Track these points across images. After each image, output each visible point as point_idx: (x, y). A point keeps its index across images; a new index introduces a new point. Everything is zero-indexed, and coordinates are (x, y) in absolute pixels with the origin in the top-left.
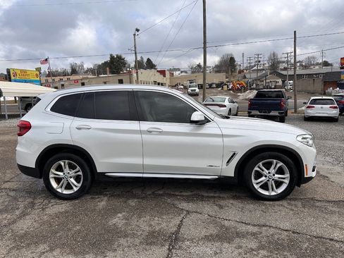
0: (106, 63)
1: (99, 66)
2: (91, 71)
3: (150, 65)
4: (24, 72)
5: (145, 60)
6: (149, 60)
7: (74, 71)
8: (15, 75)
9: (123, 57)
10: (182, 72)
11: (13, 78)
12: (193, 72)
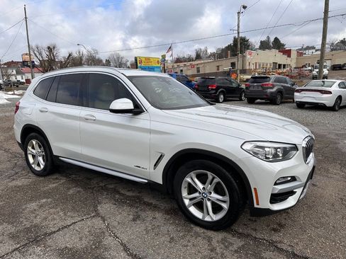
0: (229, 46)
1: (223, 49)
2: (213, 55)
3: (277, 45)
4: (148, 59)
5: (272, 40)
6: (276, 39)
7: (198, 57)
8: (141, 62)
9: (247, 38)
10: (316, 51)
11: (139, 65)
12: (332, 50)
